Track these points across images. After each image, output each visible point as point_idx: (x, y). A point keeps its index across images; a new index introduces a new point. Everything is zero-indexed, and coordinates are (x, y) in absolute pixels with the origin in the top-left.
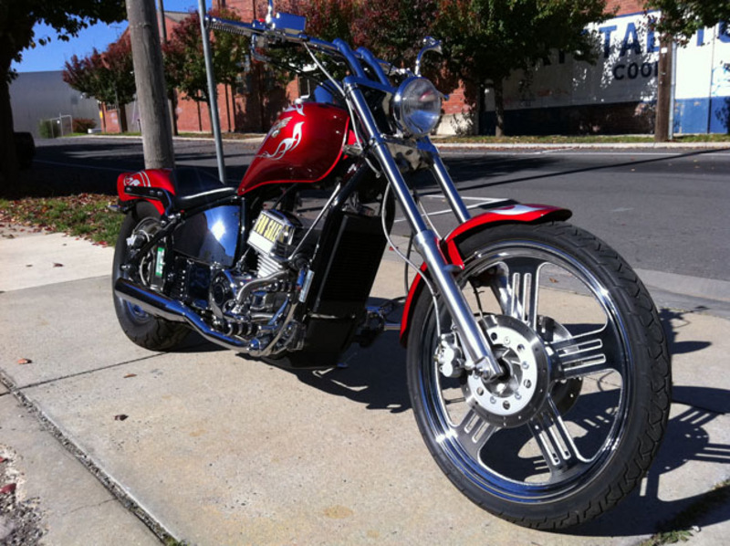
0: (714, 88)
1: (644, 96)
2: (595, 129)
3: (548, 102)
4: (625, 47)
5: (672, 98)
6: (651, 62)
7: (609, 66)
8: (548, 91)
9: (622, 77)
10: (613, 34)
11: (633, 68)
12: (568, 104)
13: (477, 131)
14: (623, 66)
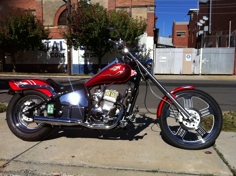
0: (80, 62)
1: (60, 62)
2: (46, 71)
3: (29, 62)
4: (53, 48)
5: (72, 64)
6: (62, 53)
7: (49, 53)
8: (29, 59)
9: (53, 57)
10: (49, 44)
11: (56, 54)
12: (36, 63)
13: (2, 70)
14: (53, 54)
